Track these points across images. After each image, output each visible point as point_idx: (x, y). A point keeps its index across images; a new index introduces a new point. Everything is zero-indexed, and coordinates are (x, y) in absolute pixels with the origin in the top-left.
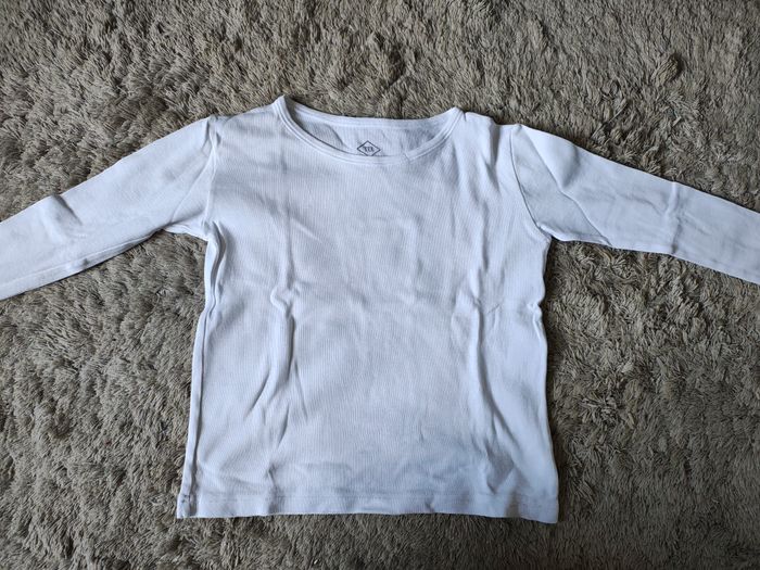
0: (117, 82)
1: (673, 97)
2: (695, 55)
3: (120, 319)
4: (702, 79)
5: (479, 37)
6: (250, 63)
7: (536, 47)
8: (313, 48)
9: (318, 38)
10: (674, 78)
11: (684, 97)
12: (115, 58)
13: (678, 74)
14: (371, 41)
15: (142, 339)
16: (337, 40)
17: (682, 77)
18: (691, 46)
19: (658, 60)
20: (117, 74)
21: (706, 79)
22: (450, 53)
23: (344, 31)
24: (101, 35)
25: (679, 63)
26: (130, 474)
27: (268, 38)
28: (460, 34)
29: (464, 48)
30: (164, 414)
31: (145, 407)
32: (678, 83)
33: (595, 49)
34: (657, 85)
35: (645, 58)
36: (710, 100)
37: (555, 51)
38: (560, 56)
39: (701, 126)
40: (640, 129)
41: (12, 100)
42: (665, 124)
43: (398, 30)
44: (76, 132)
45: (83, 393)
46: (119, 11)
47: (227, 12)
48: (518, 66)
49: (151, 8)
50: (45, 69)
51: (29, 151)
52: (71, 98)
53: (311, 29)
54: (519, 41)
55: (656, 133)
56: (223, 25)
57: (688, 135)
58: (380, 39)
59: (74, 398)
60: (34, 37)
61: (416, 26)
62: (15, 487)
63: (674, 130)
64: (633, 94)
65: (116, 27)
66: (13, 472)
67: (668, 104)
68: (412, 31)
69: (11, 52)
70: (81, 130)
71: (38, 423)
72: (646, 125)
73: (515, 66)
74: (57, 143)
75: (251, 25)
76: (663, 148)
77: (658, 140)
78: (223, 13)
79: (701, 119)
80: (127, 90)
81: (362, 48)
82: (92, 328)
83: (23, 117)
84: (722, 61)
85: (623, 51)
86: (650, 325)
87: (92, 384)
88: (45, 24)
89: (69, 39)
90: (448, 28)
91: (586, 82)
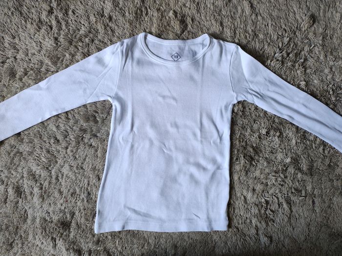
0: (56, 39)
1: (311, 35)
2: (321, 14)
3: (67, 148)
4: (324, 26)
5: (221, 10)
6: (116, 28)
7: (247, 13)
8: (144, 19)
9: (147, 14)
10: (311, 26)
11: (316, 35)
12: (54, 28)
13: (313, 24)
14: (171, 14)
15: (77, 156)
16: (156, 14)
17: (315, 26)
18: (319, 10)
19: (304, 18)
20: (56, 35)
21: (326, 26)
22: (208, 18)
23: (158, 10)
24: (47, 17)
25: (314, 19)
26: (77, 214)
27: (124, 15)
28: (212, 9)
29: (214, 16)
30: (89, 188)
31: (81, 186)
32: (313, 29)
33: (275, 14)
34: (303, 30)
35: (298, 17)
36: (327, 36)
37: (256, 15)
38: (259, 17)
39: (323, 49)
40: (295, 52)
41: (10, 50)
42: (306, 48)
43: (183, 8)
44: (40, 64)
45: (54, 181)
46: (54, 4)
47: (104, 3)
48: (239, 23)
49: (69, 2)
50: (23, 35)
51: (19, 73)
52: (36, 47)
53: (143, 9)
54: (240, 11)
55: (303, 53)
56: (102, 9)
57: (317, 53)
58: (175, 13)
59: (50, 183)
60: (16, 19)
61: (192, 6)
62: (29, 221)
63: (311, 51)
64: (292, 35)
65: (53, 13)
66: (27, 215)
67: (308, 39)
68: (190, 9)
69: (7, 27)
70: (42, 63)
71: (36, 194)
72: (298, 50)
73: (238, 24)
74: (32, 69)
75: (115, 9)
76: (306, 60)
77: (303, 56)
78: (102, 3)
79: (323, 46)
80: (61, 43)
81: (167, 18)
82: (55, 152)
83: (15, 57)
84: (334, 16)
85: (288, 14)
86: (299, 141)
87: (57, 176)
88: (21, 13)
89: (32, 19)
90: (207, 6)
91: (270, 30)
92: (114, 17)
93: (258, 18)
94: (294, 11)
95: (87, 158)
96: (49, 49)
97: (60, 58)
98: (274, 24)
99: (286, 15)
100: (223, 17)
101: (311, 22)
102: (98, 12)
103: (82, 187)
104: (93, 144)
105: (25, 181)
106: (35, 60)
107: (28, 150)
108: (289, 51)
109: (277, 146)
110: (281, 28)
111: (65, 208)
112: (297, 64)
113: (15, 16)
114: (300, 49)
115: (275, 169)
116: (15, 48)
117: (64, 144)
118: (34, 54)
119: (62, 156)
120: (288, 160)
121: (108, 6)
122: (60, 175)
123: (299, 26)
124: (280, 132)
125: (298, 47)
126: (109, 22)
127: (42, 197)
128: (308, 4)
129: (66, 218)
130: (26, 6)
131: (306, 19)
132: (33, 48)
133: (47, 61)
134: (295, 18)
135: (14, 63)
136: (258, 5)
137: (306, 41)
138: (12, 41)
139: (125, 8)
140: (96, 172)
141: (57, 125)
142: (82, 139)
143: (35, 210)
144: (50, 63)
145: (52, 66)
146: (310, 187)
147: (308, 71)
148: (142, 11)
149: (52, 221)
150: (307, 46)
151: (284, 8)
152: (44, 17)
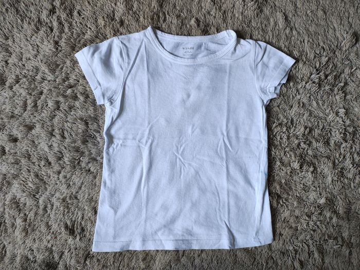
92: (126, 21)
93: (292, 33)
94: (334, 27)
95: (83, 186)
96: (47, 54)
97: (59, 65)
98: (311, 40)
99: (325, 31)
100: (253, 29)
101: (354, 40)
102: (108, 15)
103: (75, 221)
104: (92, 169)
105: (7, 210)
106: (29, 66)
107: (12, 172)
108: (327, 73)
109: (311, 183)
110: (319, 46)
111: (52, 246)
112: (336, 89)
113: (9, 14)
114: (339, 71)
115: (306, 210)
116: (7, 50)
117: (56, 168)
118: (30, 59)
119: (53, 182)
120: (322, 201)
121: (121, 8)
122: (49, 206)
123: (339, 45)
124: (313, 167)
125: (337, 68)
126: (120, 27)
127: (25, 230)
128: (350, 20)
129: (53, 258)
130: (24, 3)
131: (348, 37)
132: (29, 52)
133: (44, 68)
134: (335, 35)
135: (5, 68)
136: (293, 18)
137: (346, 63)
138: (4, 42)
139: (139, 12)
140: (93, 203)
141: (50, 144)
142: (79, 163)
143: (16, 246)
144: (47, 71)
145: (49, 74)
146: (347, 233)
147: (348, 97)
148: (159, 17)
149: (36, 261)
150: (348, 68)
151: (323, 23)
152: (44, 16)
